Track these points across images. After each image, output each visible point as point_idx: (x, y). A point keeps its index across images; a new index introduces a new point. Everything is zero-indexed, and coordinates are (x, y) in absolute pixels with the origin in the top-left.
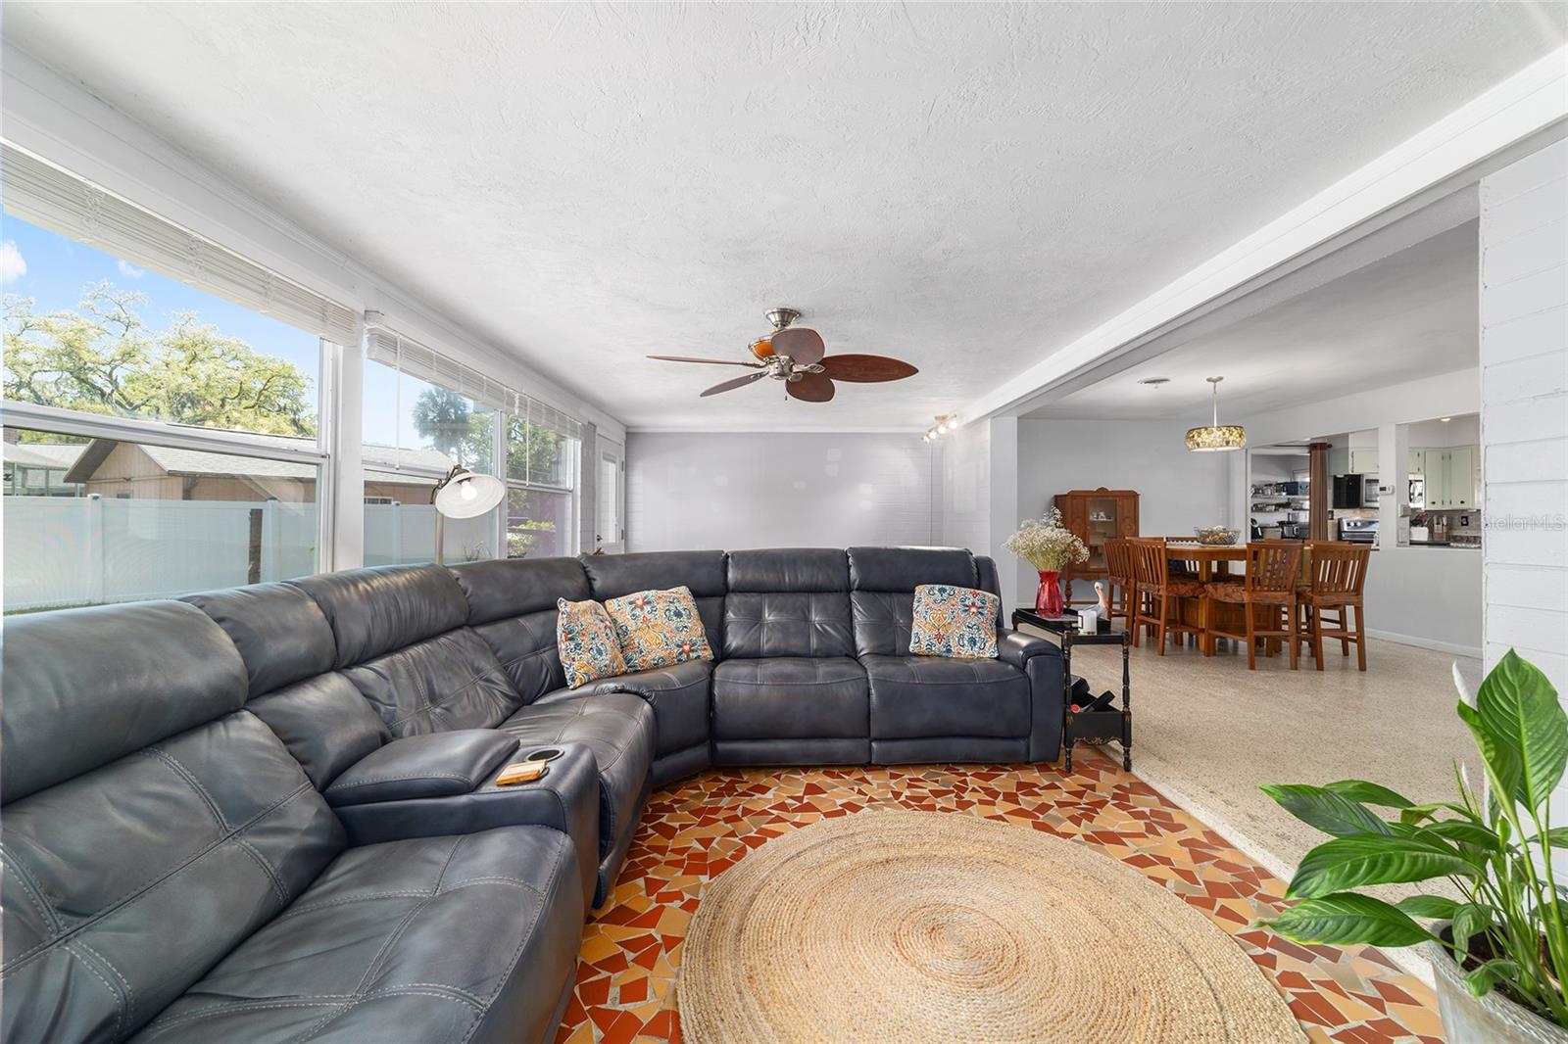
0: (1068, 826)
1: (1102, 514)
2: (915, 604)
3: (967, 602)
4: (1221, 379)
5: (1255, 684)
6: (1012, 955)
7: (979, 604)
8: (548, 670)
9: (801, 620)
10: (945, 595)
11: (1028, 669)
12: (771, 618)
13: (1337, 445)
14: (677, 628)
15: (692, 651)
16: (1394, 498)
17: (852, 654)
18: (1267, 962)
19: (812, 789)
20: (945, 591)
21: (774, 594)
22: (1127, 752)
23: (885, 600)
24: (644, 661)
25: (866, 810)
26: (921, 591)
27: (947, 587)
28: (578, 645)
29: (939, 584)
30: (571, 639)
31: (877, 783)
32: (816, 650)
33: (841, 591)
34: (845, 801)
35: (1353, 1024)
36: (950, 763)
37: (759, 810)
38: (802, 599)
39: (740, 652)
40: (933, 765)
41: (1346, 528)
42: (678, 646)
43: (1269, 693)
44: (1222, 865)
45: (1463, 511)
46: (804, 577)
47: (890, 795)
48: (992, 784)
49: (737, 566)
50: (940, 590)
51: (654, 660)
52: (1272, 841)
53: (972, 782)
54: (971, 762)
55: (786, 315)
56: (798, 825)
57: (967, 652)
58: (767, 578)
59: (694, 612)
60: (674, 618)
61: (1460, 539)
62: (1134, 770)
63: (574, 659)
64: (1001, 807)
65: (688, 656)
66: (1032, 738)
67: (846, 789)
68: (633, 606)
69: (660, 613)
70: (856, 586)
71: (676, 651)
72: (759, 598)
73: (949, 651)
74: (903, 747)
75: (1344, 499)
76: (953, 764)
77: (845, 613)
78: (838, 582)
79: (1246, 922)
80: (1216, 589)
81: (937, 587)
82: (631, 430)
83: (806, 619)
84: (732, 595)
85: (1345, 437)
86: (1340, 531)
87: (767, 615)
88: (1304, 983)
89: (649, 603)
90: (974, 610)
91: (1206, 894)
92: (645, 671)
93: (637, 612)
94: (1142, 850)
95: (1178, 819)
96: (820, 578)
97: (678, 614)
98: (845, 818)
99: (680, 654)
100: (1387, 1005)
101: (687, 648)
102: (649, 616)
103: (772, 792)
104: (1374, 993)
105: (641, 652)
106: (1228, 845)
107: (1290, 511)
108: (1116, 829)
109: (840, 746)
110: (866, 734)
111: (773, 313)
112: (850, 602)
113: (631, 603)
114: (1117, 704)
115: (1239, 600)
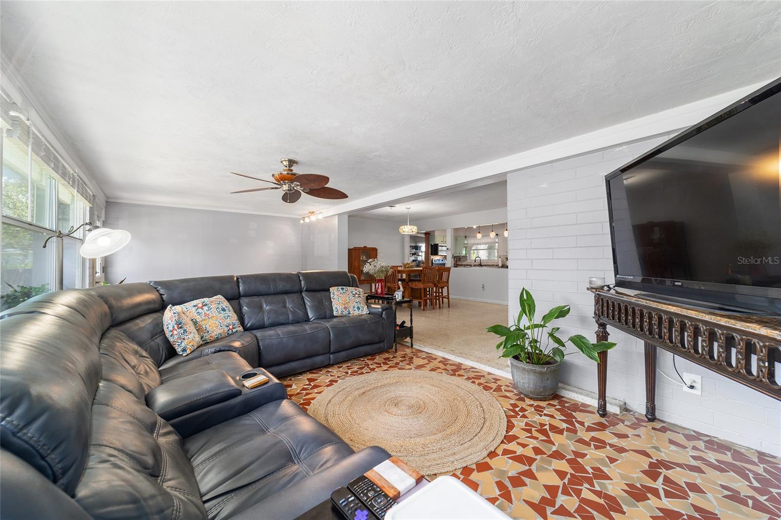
0: (408, 367)
1: (364, 257)
2: (332, 296)
3: (353, 293)
4: (410, 208)
5: (427, 315)
6: (421, 403)
7: (358, 293)
8: (162, 349)
9: (283, 307)
10: (344, 290)
11: (384, 315)
12: (267, 308)
13: (432, 234)
14: (225, 317)
15: (233, 328)
16: (450, 252)
17: (307, 320)
18: (473, 382)
19: (310, 380)
20: (344, 289)
21: (266, 296)
22: (412, 341)
23: (318, 295)
24: (211, 336)
25: (340, 381)
26: (333, 290)
27: (344, 287)
28: (185, 330)
29: (340, 286)
30: (181, 328)
31: (335, 371)
32: (292, 320)
33: (298, 292)
34: (329, 380)
35: (494, 388)
36: (357, 357)
37: (296, 393)
38: (280, 297)
39: (254, 326)
40: (351, 360)
41: (434, 262)
42: (227, 326)
43: (433, 317)
44: (451, 365)
45: (459, 256)
46: (281, 286)
47: (344, 374)
48: (376, 361)
49: (244, 283)
50: (342, 289)
51: (216, 335)
52: (459, 355)
53: (370, 362)
54: (365, 355)
55: (292, 162)
56: (320, 393)
57: (357, 313)
58: (263, 288)
59: (231, 308)
60: (222, 312)
61: (461, 265)
62: (414, 346)
63: (184, 339)
64: (385, 367)
65: (232, 331)
66: (385, 341)
67: (325, 376)
68: (196, 308)
69: (214, 310)
70: (304, 290)
71: (226, 329)
72: (258, 298)
73: (349, 313)
74: (343, 354)
75: (433, 252)
76: (358, 358)
77: (302, 302)
78: (296, 288)
79: (464, 376)
80: (412, 284)
81: (340, 287)
82: (110, 200)
83: (285, 307)
84: (243, 298)
85: (434, 231)
86: (432, 263)
87: (265, 307)
88: (482, 384)
89: (206, 305)
90: (357, 295)
91: (452, 373)
92: (212, 342)
93: (200, 310)
94: (432, 367)
95: (434, 357)
96: (288, 286)
97: (224, 310)
98: (333, 386)
99: (228, 330)
100: (497, 382)
101: (231, 327)
102: (208, 312)
103: (294, 385)
104: (494, 381)
105: (208, 332)
106: (450, 360)
107: (416, 256)
108: (421, 364)
109: (318, 359)
110: (329, 352)
111: (286, 161)
112: (303, 297)
113: (195, 306)
114: (408, 324)
115: (420, 287)
